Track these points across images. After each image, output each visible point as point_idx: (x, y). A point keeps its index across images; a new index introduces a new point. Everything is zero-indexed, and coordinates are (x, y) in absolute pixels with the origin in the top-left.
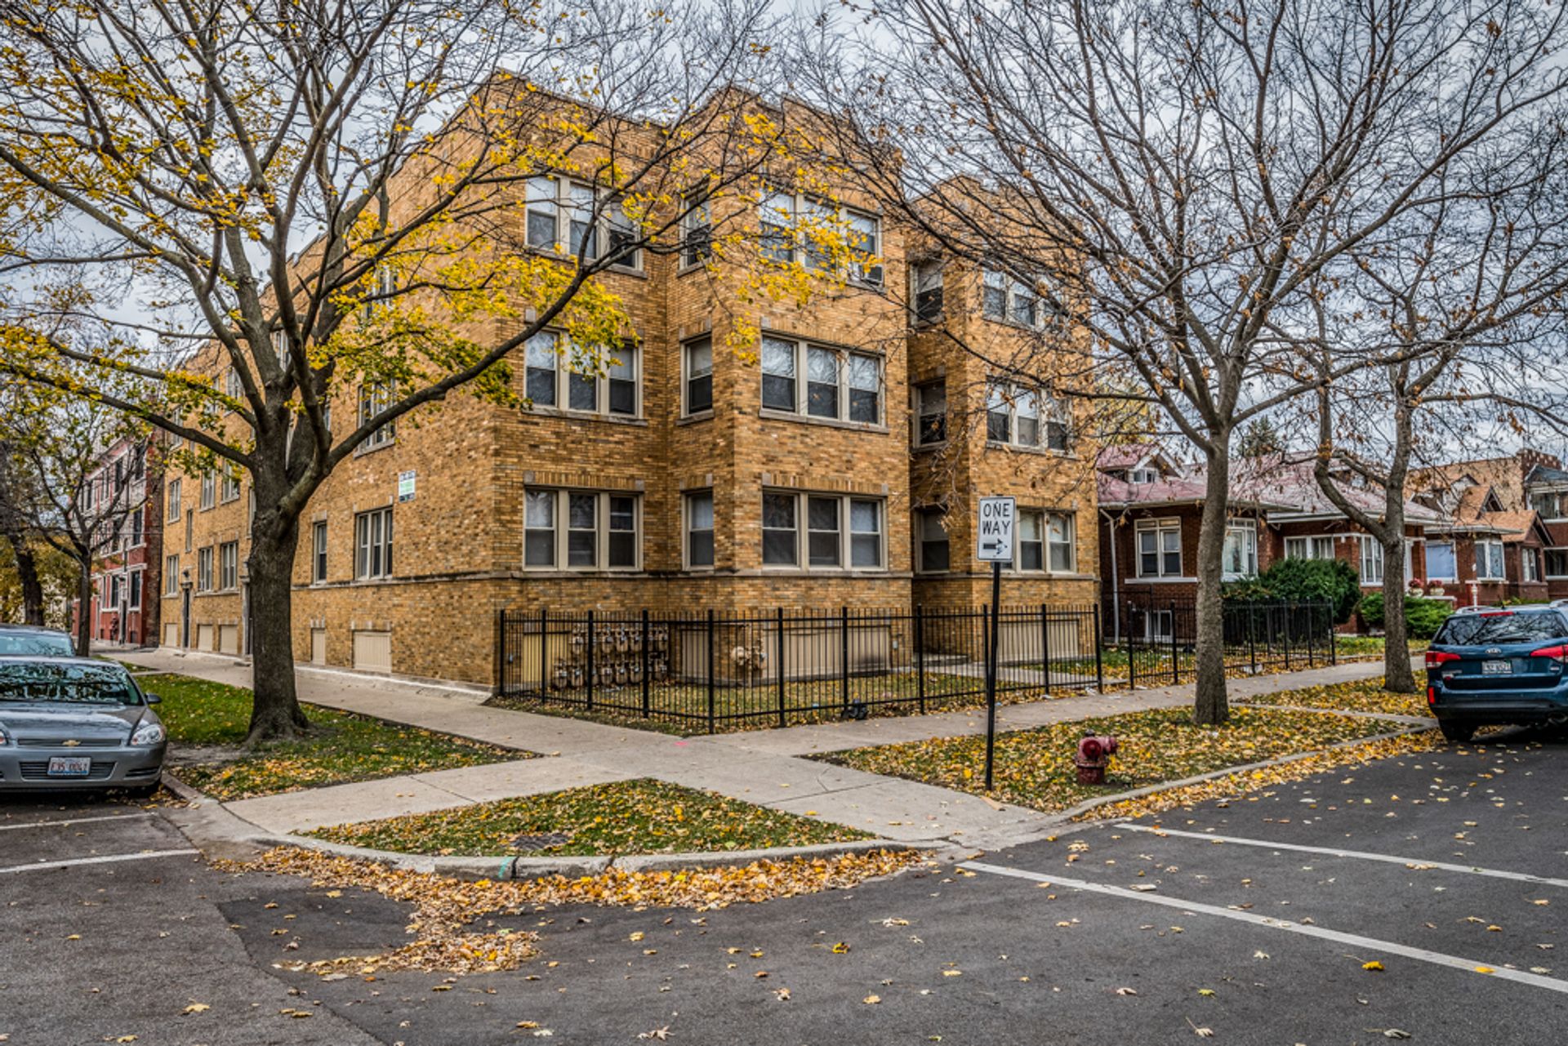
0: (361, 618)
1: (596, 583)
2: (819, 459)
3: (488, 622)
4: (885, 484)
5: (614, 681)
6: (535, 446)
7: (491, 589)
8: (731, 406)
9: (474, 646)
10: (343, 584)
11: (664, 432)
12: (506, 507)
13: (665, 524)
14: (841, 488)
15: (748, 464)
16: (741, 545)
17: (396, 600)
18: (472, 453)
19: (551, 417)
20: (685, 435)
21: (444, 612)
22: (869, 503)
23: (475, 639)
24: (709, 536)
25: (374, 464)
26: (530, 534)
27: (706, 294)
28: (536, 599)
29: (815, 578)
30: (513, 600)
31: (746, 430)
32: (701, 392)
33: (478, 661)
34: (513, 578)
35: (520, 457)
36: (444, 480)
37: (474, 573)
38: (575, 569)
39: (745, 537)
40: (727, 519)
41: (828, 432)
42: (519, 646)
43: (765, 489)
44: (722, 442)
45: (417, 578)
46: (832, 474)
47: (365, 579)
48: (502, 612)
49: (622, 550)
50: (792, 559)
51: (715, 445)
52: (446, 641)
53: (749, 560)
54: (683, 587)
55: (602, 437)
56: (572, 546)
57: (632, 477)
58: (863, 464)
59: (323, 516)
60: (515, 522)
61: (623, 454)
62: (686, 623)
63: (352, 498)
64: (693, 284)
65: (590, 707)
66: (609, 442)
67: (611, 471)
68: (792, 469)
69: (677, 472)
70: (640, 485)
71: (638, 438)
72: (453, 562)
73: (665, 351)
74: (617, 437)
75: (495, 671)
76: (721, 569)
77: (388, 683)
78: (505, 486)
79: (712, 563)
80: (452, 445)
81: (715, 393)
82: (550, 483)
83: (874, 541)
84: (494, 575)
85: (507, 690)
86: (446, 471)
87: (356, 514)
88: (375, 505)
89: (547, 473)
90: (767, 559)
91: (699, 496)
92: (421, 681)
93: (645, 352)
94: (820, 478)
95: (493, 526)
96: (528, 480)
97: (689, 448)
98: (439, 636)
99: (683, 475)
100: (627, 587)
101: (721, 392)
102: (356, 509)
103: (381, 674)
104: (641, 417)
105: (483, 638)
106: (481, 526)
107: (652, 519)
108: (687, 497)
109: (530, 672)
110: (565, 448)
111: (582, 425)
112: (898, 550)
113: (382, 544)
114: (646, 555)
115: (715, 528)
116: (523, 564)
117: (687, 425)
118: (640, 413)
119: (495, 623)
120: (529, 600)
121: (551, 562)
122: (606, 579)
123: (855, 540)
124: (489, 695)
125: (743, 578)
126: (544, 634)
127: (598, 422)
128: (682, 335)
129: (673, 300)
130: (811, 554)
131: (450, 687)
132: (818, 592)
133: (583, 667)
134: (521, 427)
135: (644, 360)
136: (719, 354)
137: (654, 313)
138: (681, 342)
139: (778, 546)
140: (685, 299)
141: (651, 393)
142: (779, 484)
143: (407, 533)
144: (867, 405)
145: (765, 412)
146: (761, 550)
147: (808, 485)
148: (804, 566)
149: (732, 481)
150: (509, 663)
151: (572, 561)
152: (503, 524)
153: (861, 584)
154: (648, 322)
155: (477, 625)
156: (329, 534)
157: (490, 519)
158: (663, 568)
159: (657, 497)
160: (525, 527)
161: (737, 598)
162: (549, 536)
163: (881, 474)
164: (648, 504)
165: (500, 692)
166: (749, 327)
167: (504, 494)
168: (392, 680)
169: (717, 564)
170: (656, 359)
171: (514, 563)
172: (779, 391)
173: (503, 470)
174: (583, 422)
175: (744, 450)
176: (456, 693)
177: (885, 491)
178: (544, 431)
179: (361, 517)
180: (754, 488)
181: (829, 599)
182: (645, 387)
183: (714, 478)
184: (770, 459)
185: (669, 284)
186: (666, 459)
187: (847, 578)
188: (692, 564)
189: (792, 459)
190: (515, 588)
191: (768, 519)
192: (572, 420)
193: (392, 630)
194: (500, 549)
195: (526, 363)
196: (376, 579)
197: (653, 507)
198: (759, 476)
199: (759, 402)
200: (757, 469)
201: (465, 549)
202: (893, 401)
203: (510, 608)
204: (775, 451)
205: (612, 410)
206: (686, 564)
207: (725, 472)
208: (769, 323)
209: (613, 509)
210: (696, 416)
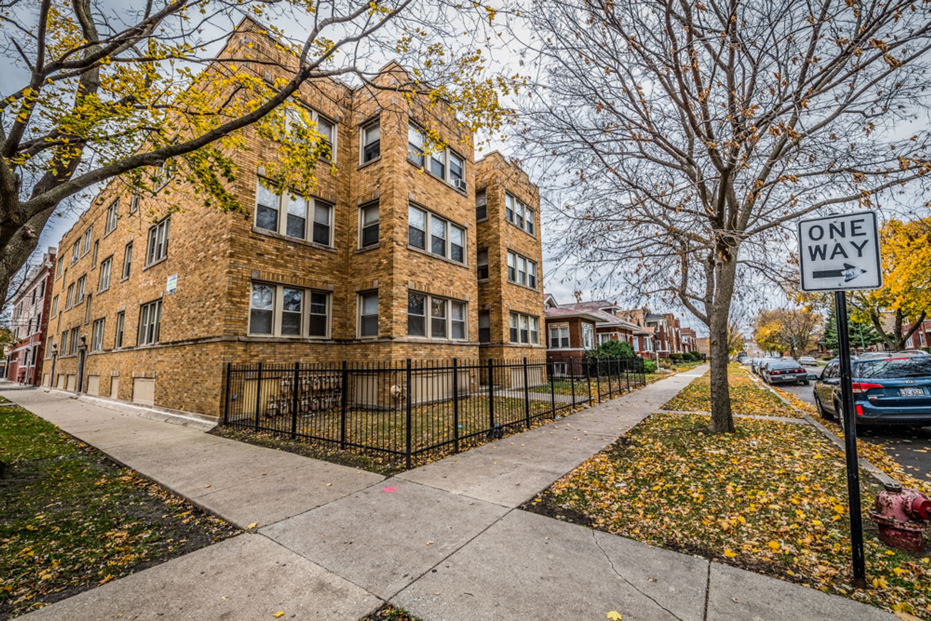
0: (139, 370)
1: (300, 345)
2: (437, 277)
3: (218, 372)
4: (467, 295)
5: (310, 408)
6: (261, 255)
7: (221, 348)
8: (392, 240)
9: (207, 389)
10: (130, 348)
11: (347, 258)
12: (237, 292)
13: (346, 312)
14: (448, 295)
15: (400, 275)
16: (396, 322)
17: (160, 358)
18: (215, 258)
19: (273, 237)
20: (360, 259)
21: (189, 365)
22: (460, 304)
23: (208, 384)
24: (375, 318)
25: (154, 273)
26: (255, 313)
27: (376, 178)
28: (257, 356)
29: (435, 344)
30: (239, 356)
31: (400, 255)
32: (371, 234)
33: (210, 399)
34: (239, 341)
35: (249, 260)
36: (196, 278)
37: (210, 338)
38: (286, 336)
39: (399, 318)
40: (387, 307)
41: (442, 263)
42: (241, 388)
43: (410, 291)
44: (385, 262)
45: (173, 343)
46: (444, 287)
47: (144, 345)
48: (229, 364)
49: (318, 326)
50: (422, 333)
51: (380, 263)
52: (189, 385)
54: (356, 349)
55: (308, 255)
56: (284, 323)
57: (326, 282)
58: (458, 283)
59: (123, 309)
60: (243, 303)
61: (320, 267)
62: (358, 371)
63: (140, 296)
64: (368, 173)
65: (294, 437)
66: (312, 259)
67: (313, 277)
68: (424, 281)
69: (354, 281)
70: (331, 287)
71: (330, 259)
72: (197, 331)
73: (349, 212)
74: (318, 257)
75: (221, 407)
76: (383, 337)
77: (150, 412)
78: (237, 278)
79: (376, 334)
80: (202, 254)
81: (381, 233)
82: (271, 280)
83: (462, 325)
84: (224, 338)
85: (230, 420)
86: (197, 272)
87: (141, 306)
88: (152, 298)
89: (269, 273)
90: (410, 333)
91: (369, 294)
92: (171, 412)
93: (336, 210)
94: (437, 288)
95: (225, 304)
96: (255, 276)
97: (362, 267)
98: (184, 381)
99: (358, 283)
100: (321, 349)
101: (385, 232)
102: (141, 302)
103: (147, 406)
104: (333, 246)
105: (215, 383)
106: (218, 306)
107: (338, 308)
108: (360, 295)
109: (248, 407)
110: (282, 258)
111: (295, 247)
112: (473, 330)
113: (155, 323)
114: (333, 329)
115: (379, 313)
116: (248, 332)
117: (361, 253)
118: (332, 245)
119: (223, 372)
120: (251, 356)
121: (269, 332)
122: (307, 343)
123: (454, 323)
124: (216, 424)
125: (397, 343)
126: (260, 379)
127: (305, 246)
128: (360, 202)
129: (355, 183)
130: (433, 330)
131: (189, 417)
132: (436, 352)
133: (289, 401)
134: (251, 241)
135: (336, 215)
136: (384, 210)
137: (343, 189)
138: (359, 206)
139: (415, 325)
140: (362, 182)
141: (339, 234)
142: (417, 289)
143: (169, 314)
144: (459, 252)
145: (410, 247)
146: (406, 326)
147: (432, 291)
148: (429, 337)
149: (391, 284)
150: (233, 400)
151: (284, 331)
152: (233, 303)
153: (457, 348)
154: (339, 193)
155: (210, 374)
156: (126, 319)
157: (224, 300)
158: (343, 337)
159: (341, 295)
160: (251, 306)
161: (393, 355)
162: (269, 315)
163: (466, 289)
164: (335, 299)
165: (225, 422)
166: (399, 203)
167: (236, 284)
168: (153, 410)
169: (380, 334)
170: (343, 215)
171: (240, 331)
172: (418, 237)
173: (236, 268)
174: (295, 244)
175: (399, 267)
176: (192, 422)
177: (467, 299)
178: (268, 246)
179: (144, 307)
180: (404, 289)
181: (442, 355)
182: (336, 230)
183: (379, 283)
184: (412, 274)
185: (352, 175)
186: (347, 274)
187: (450, 344)
188: (363, 335)
189: (423, 275)
190: (240, 348)
191: (410, 309)
192: (288, 242)
193: (156, 377)
194: (231, 320)
195: (257, 201)
196: (149, 346)
197: (338, 301)
198: (407, 283)
199: (407, 240)
200: (405, 278)
201: (205, 322)
202: (470, 253)
203: (236, 362)
204: (415, 269)
205: (315, 240)
206: (358, 335)
207: (386, 279)
208: (412, 197)
209: (313, 300)
210: (367, 248)
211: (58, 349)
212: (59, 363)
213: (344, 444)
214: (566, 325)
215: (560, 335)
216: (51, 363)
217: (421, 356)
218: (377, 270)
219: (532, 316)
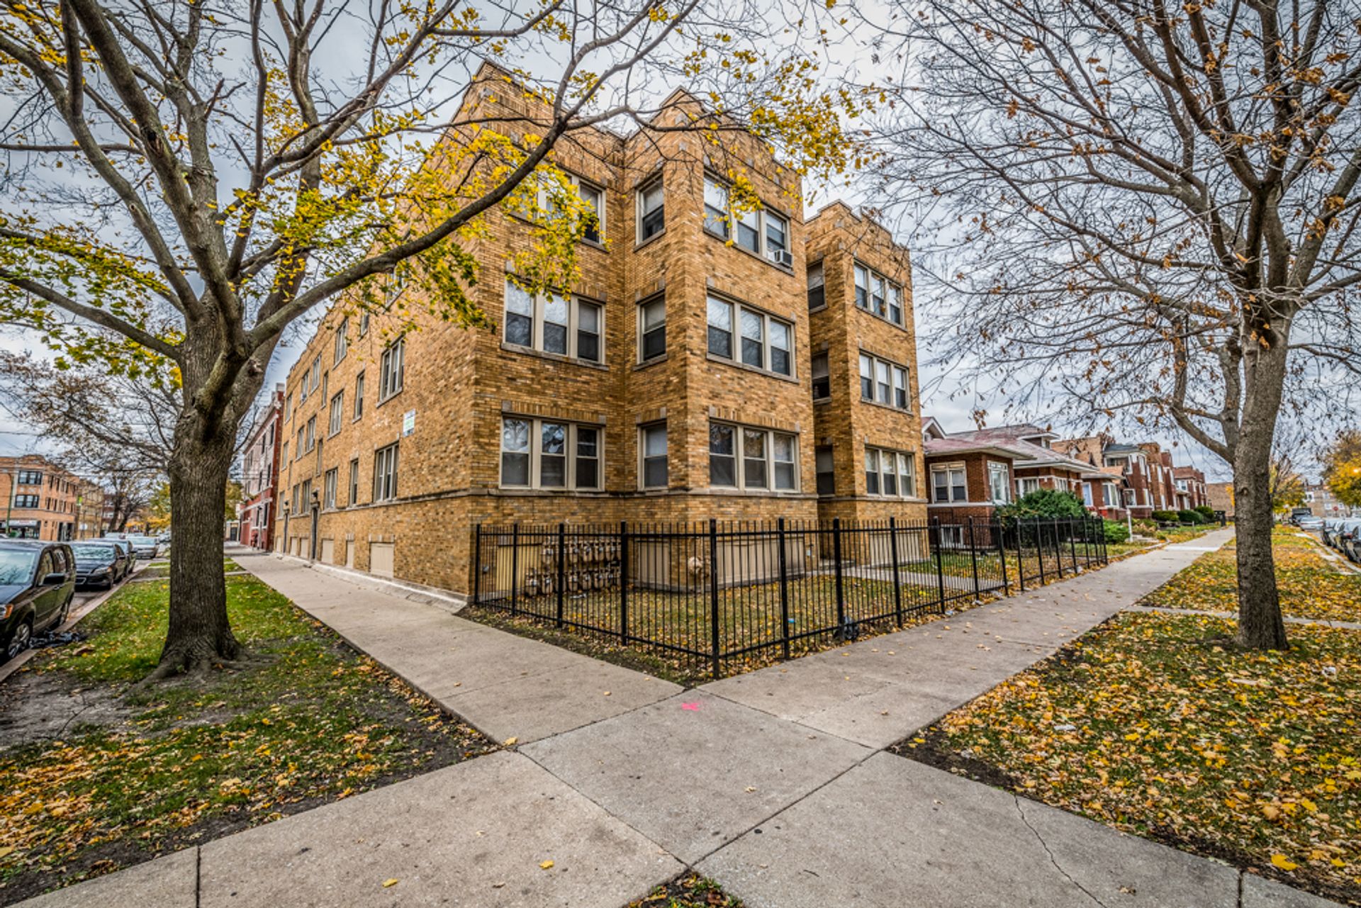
0: (376, 533)
1: (564, 500)
2: (751, 399)
3: (465, 535)
4: (797, 423)
5: (580, 587)
6: (513, 379)
7: (468, 505)
8: (684, 347)
9: (454, 558)
10: (365, 505)
11: (623, 377)
12: (485, 431)
13: (623, 453)
14: (768, 424)
15: (698, 398)
16: (693, 466)
17: (399, 518)
18: (457, 387)
19: (527, 355)
20: (641, 378)
21: (431, 526)
22: (787, 437)
23: (454, 551)
24: (664, 460)
25: (389, 410)
26: (508, 458)
27: (660, 260)
28: (511, 515)
29: (750, 497)
30: (489, 515)
31: (696, 369)
32: (654, 342)
33: (456, 571)
34: (490, 495)
35: (498, 388)
36: (435, 414)
37: (455, 491)
38: (547, 488)
39: (697, 460)
40: (680, 446)
41: (757, 377)
42: (493, 556)
43: (712, 420)
44: (675, 380)
45: (413, 498)
46: (761, 413)
47: (380, 502)
48: (478, 526)
49: (587, 474)
50: (731, 481)
51: (669, 382)
52: (432, 552)
53: (699, 480)
54: (639, 505)
55: (571, 376)
56: (543, 470)
57: (596, 412)
58: (783, 406)
59: (357, 456)
60: (493, 445)
61: (588, 392)
62: (641, 536)
63: (374, 439)
64: (648, 254)
65: (560, 625)
66: (577, 381)
67: (579, 406)
68: (732, 406)
69: (633, 409)
70: (602, 419)
71: (601, 380)
72: (439, 483)
73: (623, 312)
74: (584, 378)
75: (470, 582)
76: (675, 488)
77: (389, 586)
78: (484, 412)
79: (666, 484)
80: (442, 383)
81: (668, 339)
82: (525, 412)
83: (790, 468)
84: (471, 491)
85: (482, 599)
86: (437, 406)
87: (376, 451)
88: (388, 442)
89: (523, 403)
90: (713, 481)
91: (654, 427)
92: (413, 586)
93: (608, 311)
94: (752, 414)
95: (472, 447)
96: (505, 408)
97: (643, 389)
98: (427, 547)
99: (638, 412)
100: (591, 505)
101: (674, 338)
102: (376, 447)
103: (386, 579)
104: (603, 363)
105: (461, 550)
106: (462, 449)
107: (613, 448)
108: (642, 429)
109: (503, 583)
110: (539, 383)
111: (555, 366)
112: (807, 476)
113: (392, 473)
114: (607, 478)
115: (668, 453)
116: (500, 483)
117: (642, 369)
118: (603, 360)
119: (472, 536)
120: (504, 515)
121: (525, 482)
122: (573, 498)
123: (778, 467)
124: (465, 604)
125: (695, 496)
126: (515, 546)
127: (568, 364)
128: (638, 297)
129: (630, 271)
130: (747, 478)
131: (434, 593)
132: (752, 509)
133: (552, 575)
134: (501, 362)
135: (607, 318)
136: (672, 306)
137: (615, 281)
138: (638, 303)
139: (721, 470)
140: (641, 268)
141: (612, 345)
142: (722, 417)
143: (407, 462)
144: (783, 360)
145: (710, 357)
146: (708, 471)
147: (744, 420)
148: (742, 487)
149: (685, 412)
150: (484, 573)
151: (543, 482)
152: (481, 446)
153: (783, 503)
154: (610, 287)
155: (456, 538)
156: (360, 468)
157: (469, 442)
158: (622, 489)
159: (617, 430)
160: (503, 449)
161: (690, 513)
162: (525, 459)
163: (795, 415)
164: (609, 435)
165: (475, 602)
166: (692, 294)
167: (483, 419)
168: (393, 584)
169: (671, 484)
170: (616, 318)
171: (490, 481)
172: (721, 341)
173: (482, 398)
174: (555, 362)
175: (694, 385)
176: (437, 600)
177: (798, 430)
178: (521, 367)
179: (379, 452)
180: (703, 418)
181: (762, 514)
182: (607, 339)
183: (668, 411)
184: (715, 395)
185: (627, 259)
186: (623, 399)
187: (773, 498)
188: (647, 484)
189: (731, 397)
190: (491, 504)
191: (713, 447)
192: (546, 360)
193: (395, 542)
194: (478, 468)
195: (506, 307)
196: (386, 502)
197: (613, 438)
198: (707, 409)
199: (705, 347)
200: (705, 402)
201: (449, 471)
202: (800, 360)
203: (487, 523)
204: (719, 389)
205: (580, 355)
206: (641, 486)
207: (678, 404)
208: (712, 283)
209: (580, 439)
210: (651, 362)
211: (290, 506)
212: (291, 523)
213: (625, 638)
214: (961, 465)
215: (951, 482)
216: (283, 523)
217: (729, 515)
218: (665, 392)
219: (902, 453)
